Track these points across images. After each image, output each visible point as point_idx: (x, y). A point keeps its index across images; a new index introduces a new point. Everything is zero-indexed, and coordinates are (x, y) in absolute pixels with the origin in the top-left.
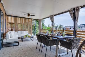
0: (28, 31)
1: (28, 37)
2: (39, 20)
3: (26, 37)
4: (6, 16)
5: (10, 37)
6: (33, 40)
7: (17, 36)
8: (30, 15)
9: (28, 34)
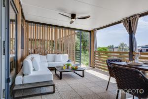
0: (67, 55)
1: (72, 68)
2: (90, 31)
3: (68, 68)
4: (24, 22)
5: (32, 69)
6: (83, 76)
7: (46, 65)
8: (77, 17)
9: (69, 61)
